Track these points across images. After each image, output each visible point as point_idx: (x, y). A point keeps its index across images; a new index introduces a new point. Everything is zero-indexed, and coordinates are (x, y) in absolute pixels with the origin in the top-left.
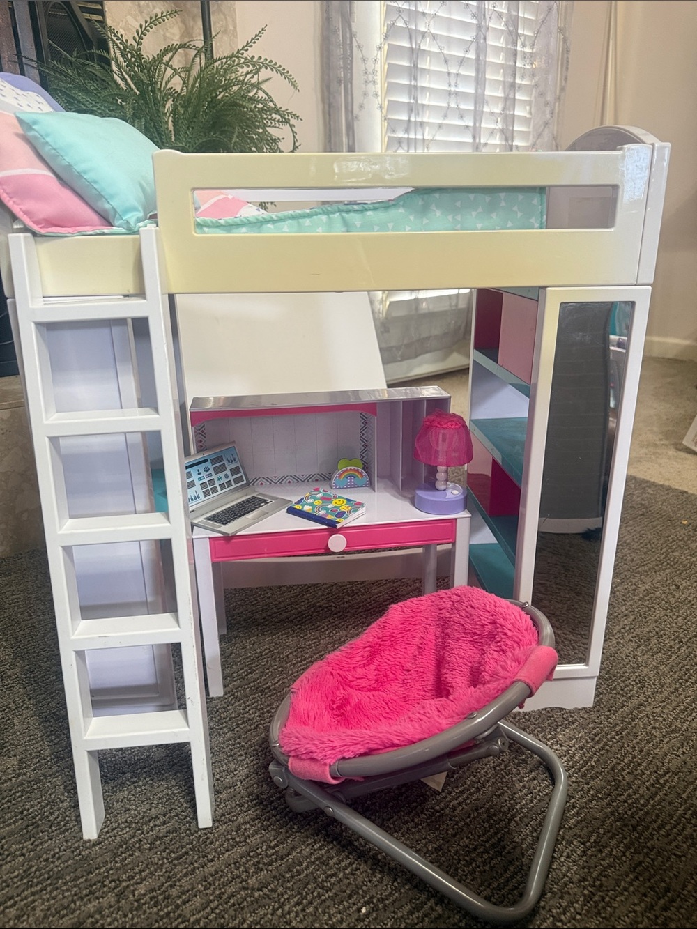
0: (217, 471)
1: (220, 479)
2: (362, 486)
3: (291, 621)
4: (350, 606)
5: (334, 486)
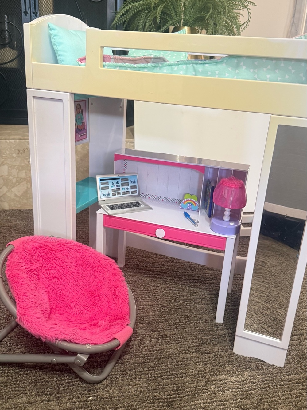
0: (123, 185)
1: (123, 189)
5: (180, 207)
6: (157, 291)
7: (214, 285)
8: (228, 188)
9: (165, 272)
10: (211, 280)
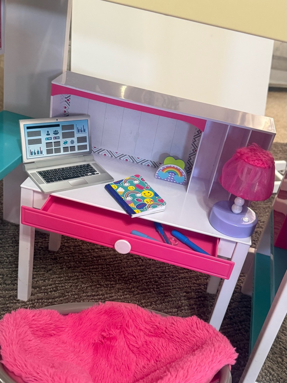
0: (65, 136)
1: (65, 143)
2: (179, 183)
3: (106, 259)
4: (153, 264)
5: (156, 176)
6: (113, 297)
7: (191, 281)
8: (250, 167)
9: (121, 260)
10: (186, 272)
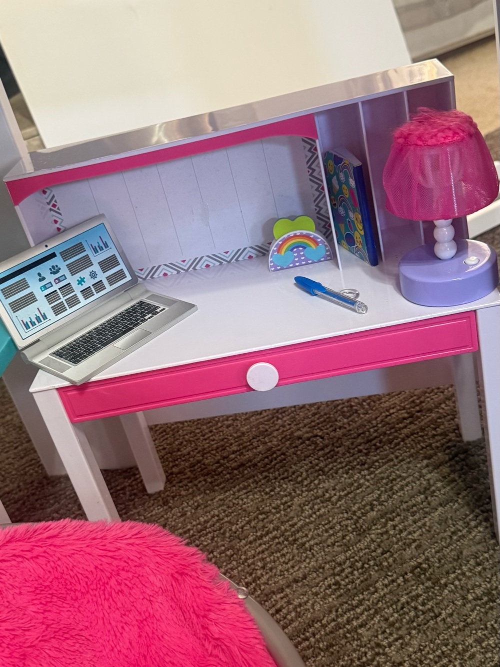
0: (74, 269)
1: (81, 281)
2: (319, 261)
3: (255, 465)
4: (344, 435)
5: (272, 267)
7: (427, 435)
9: (284, 454)
10: (411, 423)
